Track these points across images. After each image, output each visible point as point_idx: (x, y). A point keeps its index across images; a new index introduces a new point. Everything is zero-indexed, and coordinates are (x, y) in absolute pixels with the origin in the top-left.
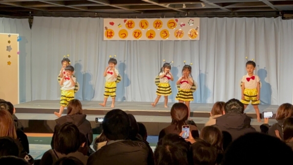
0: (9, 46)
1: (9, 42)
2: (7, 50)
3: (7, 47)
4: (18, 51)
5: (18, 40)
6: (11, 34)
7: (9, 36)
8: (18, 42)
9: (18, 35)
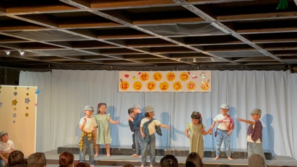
0: (27, 98)
1: (28, 94)
2: (25, 102)
3: (26, 99)
4: (36, 103)
5: (36, 93)
6: (29, 87)
7: (28, 89)
8: (36, 94)
9: (36, 88)
